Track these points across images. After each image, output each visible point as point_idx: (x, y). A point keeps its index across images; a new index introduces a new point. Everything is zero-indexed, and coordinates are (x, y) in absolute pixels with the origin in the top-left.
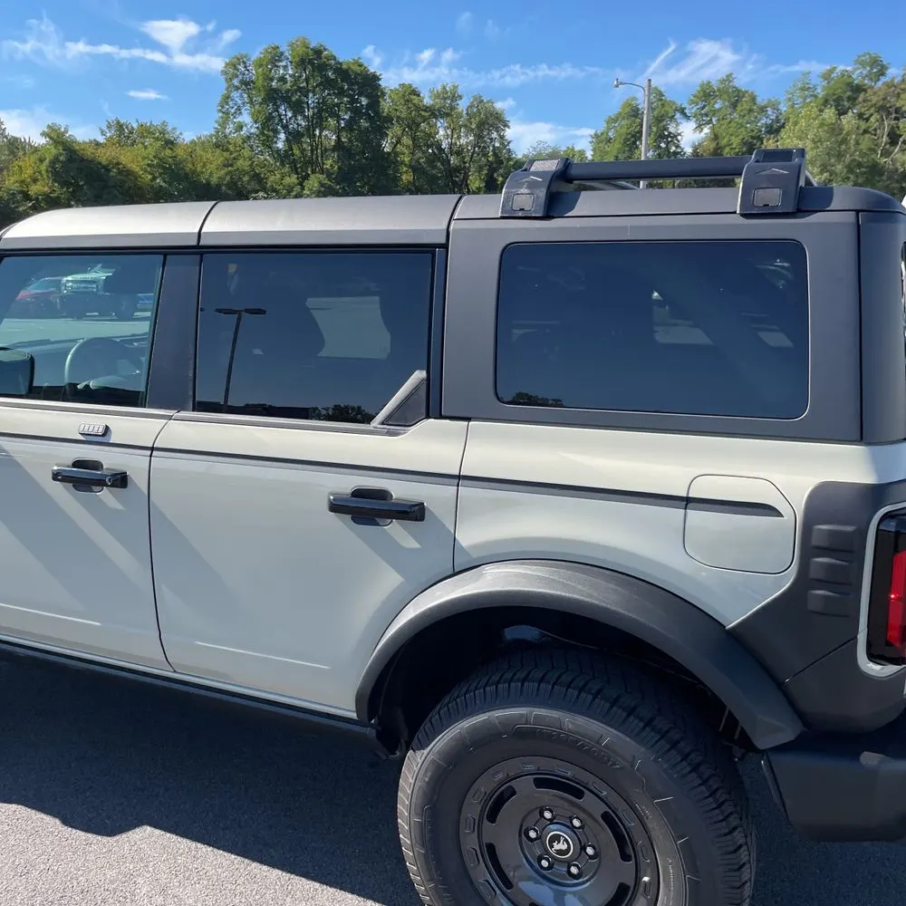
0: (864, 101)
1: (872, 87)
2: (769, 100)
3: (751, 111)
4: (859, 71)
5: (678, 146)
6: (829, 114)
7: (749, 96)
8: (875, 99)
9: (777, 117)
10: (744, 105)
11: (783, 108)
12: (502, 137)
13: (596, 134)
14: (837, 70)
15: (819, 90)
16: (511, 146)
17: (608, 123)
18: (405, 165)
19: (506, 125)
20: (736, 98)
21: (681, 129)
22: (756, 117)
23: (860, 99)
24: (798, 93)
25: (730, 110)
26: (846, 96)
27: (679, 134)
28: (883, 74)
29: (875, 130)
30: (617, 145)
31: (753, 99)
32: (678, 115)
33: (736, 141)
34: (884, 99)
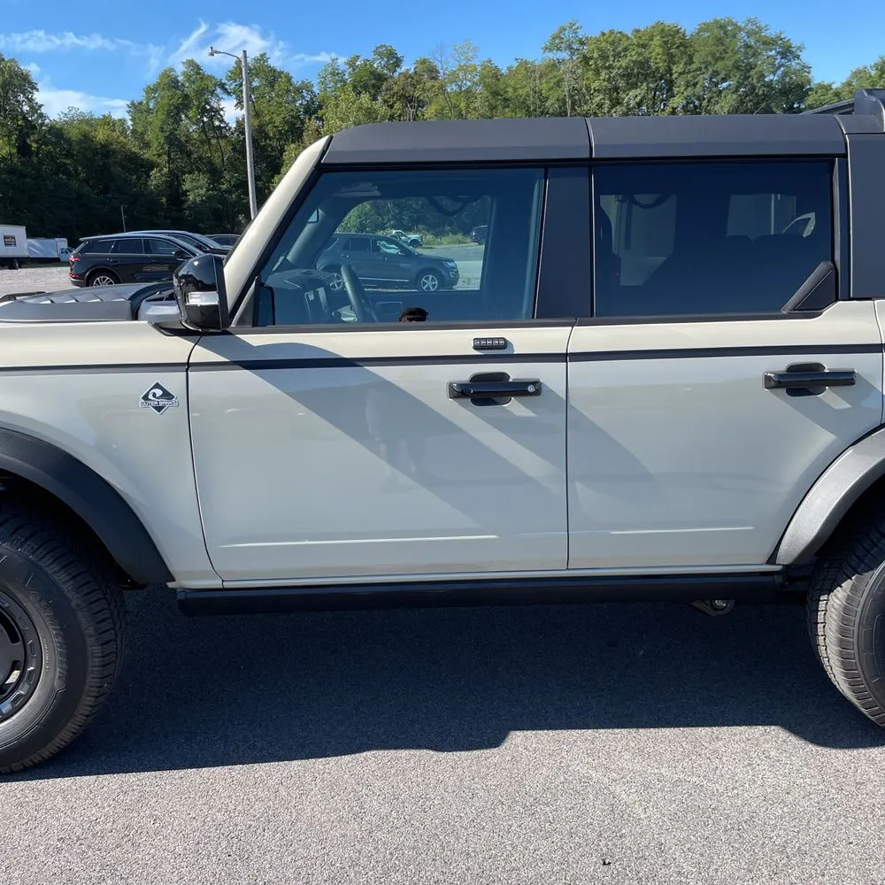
0: (387, 90)
1: (391, 77)
2: (303, 82)
3: (288, 91)
4: (378, 62)
5: (222, 121)
6: (365, 98)
7: (285, 76)
8: (396, 88)
9: (312, 99)
10: (281, 85)
11: (316, 89)
12: (31, 100)
13: (133, 104)
14: (360, 59)
15: (346, 77)
16: (43, 110)
17: (147, 92)
19: (34, 88)
20: (273, 77)
21: (223, 104)
22: (294, 98)
23: (384, 87)
24: (329, 77)
25: (268, 89)
26: (370, 82)
27: (222, 109)
28: (398, 66)
29: (400, 116)
30: (161, 116)
31: (289, 79)
32: (219, 91)
33: (278, 120)
34: (403, 89)
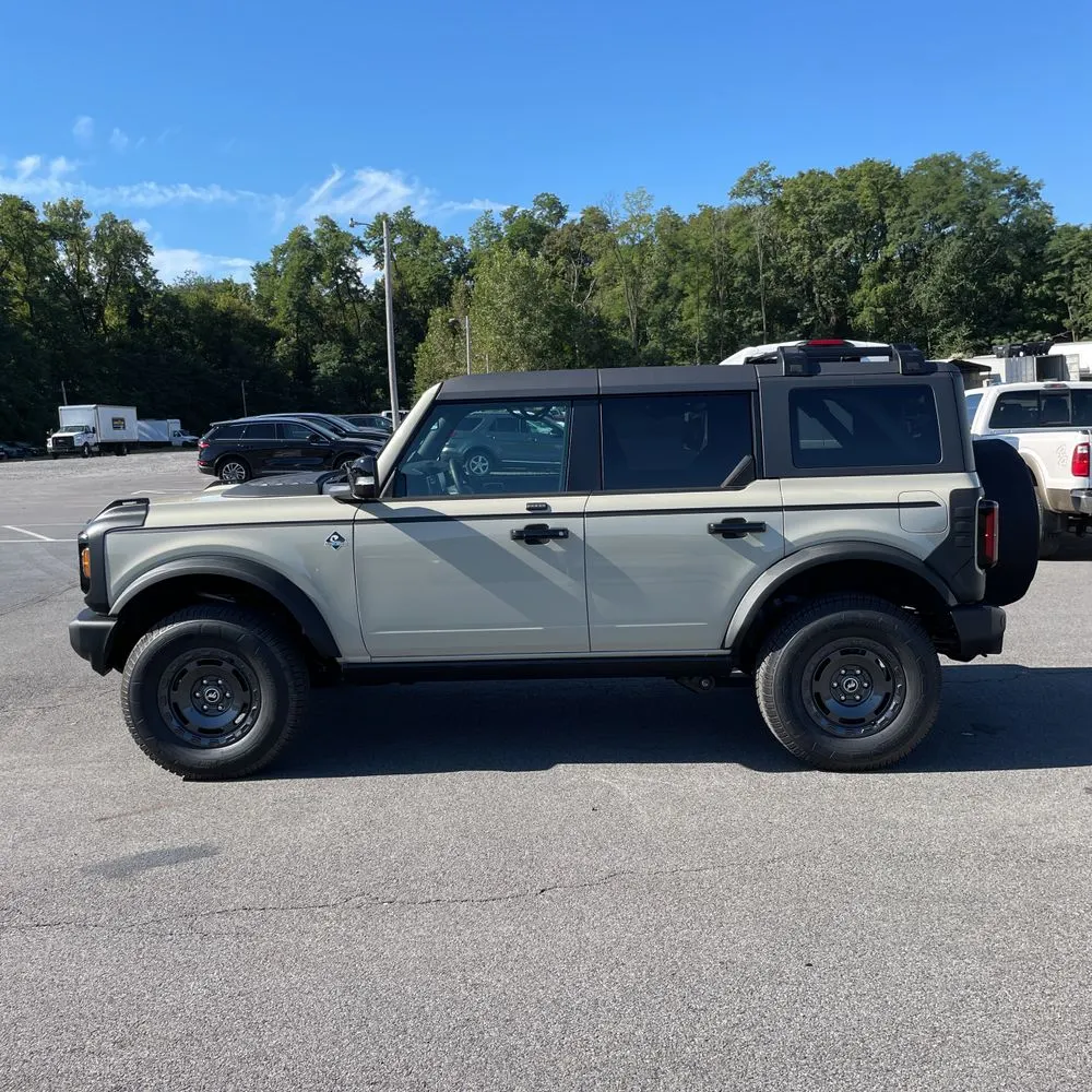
0: (549, 244)
1: (553, 229)
2: (452, 237)
3: (435, 248)
4: (539, 212)
5: (359, 283)
6: (522, 256)
7: (432, 232)
8: (559, 243)
9: (462, 256)
10: (426, 242)
11: (467, 246)
12: (144, 266)
13: (258, 266)
14: (518, 210)
15: (502, 231)
16: (158, 276)
17: (275, 253)
18: (19, 296)
19: (148, 251)
20: (417, 233)
21: (360, 264)
22: (441, 255)
23: (545, 242)
24: (482, 232)
25: (411, 247)
26: (530, 236)
27: (359, 270)
28: (563, 217)
29: (563, 273)
30: (290, 280)
31: (436, 235)
32: (356, 249)
33: (422, 281)
34: (567, 242)
